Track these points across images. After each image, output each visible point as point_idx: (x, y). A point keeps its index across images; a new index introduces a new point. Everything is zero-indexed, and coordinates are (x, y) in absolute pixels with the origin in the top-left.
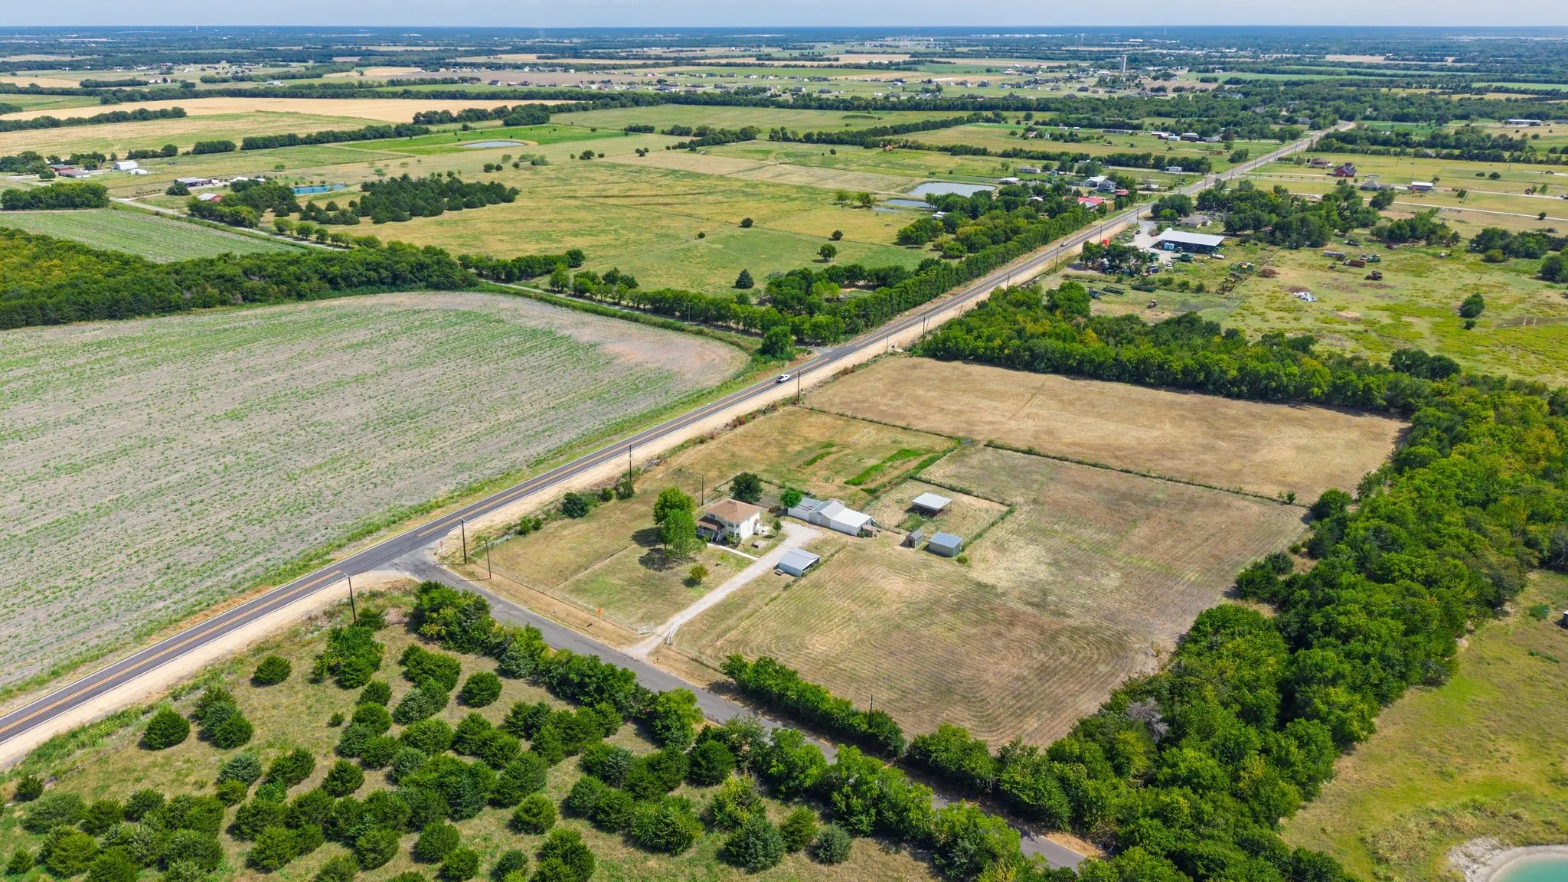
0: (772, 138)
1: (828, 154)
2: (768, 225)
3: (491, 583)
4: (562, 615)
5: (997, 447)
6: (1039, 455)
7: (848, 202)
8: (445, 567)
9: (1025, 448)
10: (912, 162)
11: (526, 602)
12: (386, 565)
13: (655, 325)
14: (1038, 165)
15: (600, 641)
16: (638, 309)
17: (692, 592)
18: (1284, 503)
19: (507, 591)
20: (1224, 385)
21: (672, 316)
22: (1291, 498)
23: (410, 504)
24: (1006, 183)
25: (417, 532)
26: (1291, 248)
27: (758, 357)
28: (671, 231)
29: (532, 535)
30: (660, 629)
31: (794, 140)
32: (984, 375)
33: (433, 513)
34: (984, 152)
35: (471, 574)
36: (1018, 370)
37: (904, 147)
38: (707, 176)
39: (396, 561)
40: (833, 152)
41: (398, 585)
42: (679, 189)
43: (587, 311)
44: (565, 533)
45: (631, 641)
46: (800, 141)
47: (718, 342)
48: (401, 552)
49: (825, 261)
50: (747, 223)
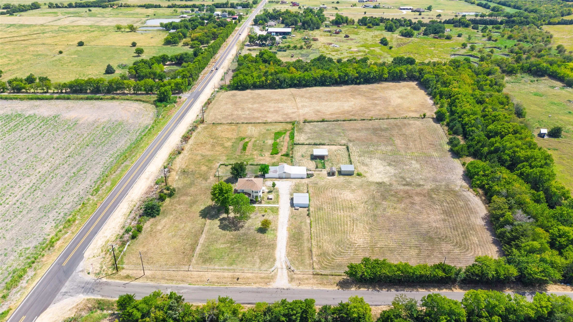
0: (50, 7)
1: (88, 11)
2: (92, 43)
3: (147, 278)
4: (214, 280)
5: (309, 122)
6: (327, 121)
7: (123, 30)
8: (104, 280)
9: (321, 120)
10: (132, 12)
11: (183, 281)
12: (58, 296)
13: (82, 99)
14: (189, 10)
15: (255, 286)
16: (62, 93)
17: (268, 236)
18: (422, 118)
19: (163, 278)
20: (353, 80)
21: (86, 93)
22: (424, 115)
23: (31, 245)
24: (182, 17)
25: (59, 264)
26: (311, 30)
27: (158, 104)
28: (40, 53)
29: (141, 237)
30: (278, 264)
31: (63, 7)
32: (266, 93)
33: (58, 245)
34: (159, 7)
35: (128, 277)
36: (275, 89)
37: (121, 6)
38: (35, 26)
39: (63, 290)
40: (90, 10)
41: (81, 306)
42: (23, 33)
43: (32, 99)
44: (159, 227)
45: (272, 278)
46: (66, 7)
47: (127, 101)
48: (61, 282)
49: (139, 56)
50: (81, 44)
